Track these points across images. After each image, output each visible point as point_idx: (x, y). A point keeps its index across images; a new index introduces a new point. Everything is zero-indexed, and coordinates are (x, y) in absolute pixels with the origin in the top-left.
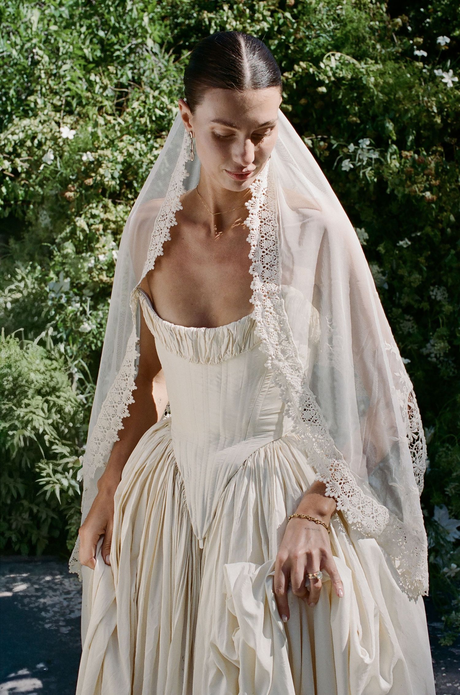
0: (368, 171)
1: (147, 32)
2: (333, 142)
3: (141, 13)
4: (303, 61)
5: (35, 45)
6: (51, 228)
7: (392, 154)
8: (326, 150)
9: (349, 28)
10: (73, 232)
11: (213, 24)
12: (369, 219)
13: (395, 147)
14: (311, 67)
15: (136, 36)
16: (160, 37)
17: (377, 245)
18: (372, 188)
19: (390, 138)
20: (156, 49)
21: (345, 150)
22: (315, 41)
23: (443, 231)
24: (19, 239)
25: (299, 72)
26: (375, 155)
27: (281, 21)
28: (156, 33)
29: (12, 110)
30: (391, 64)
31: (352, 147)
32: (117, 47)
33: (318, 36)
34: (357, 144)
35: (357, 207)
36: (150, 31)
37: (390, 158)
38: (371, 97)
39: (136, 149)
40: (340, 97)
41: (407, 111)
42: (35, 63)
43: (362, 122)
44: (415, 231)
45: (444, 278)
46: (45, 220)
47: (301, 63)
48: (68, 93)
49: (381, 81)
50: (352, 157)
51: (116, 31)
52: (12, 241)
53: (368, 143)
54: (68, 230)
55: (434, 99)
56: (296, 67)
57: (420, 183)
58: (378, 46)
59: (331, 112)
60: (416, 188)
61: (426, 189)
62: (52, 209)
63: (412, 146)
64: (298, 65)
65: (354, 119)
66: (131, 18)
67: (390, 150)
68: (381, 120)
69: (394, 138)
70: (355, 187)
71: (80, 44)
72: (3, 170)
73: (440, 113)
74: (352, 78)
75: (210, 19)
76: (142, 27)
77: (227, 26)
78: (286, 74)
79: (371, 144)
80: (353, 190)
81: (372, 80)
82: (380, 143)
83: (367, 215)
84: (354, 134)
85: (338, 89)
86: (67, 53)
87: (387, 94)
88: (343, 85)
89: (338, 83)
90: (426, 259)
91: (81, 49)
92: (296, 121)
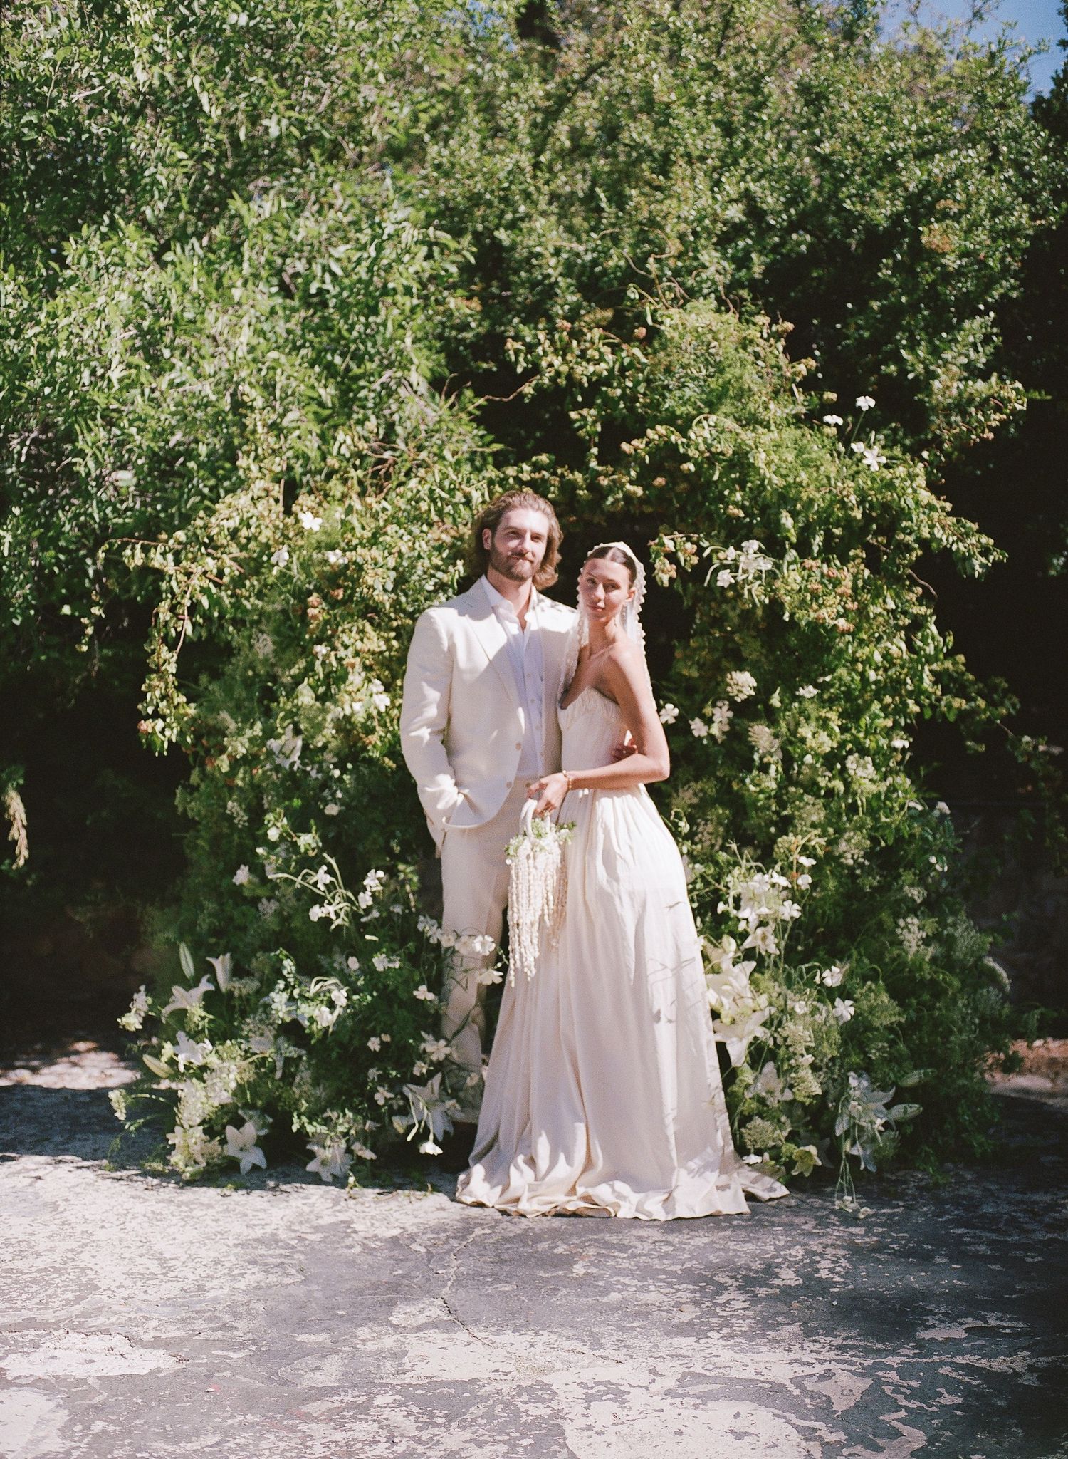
0: (757, 589)
1: (411, 363)
2: (705, 544)
3: (401, 332)
4: (661, 424)
5: (243, 380)
6: (273, 660)
7: (790, 563)
8: (694, 556)
9: (728, 376)
10: (309, 669)
11: (521, 359)
12: (754, 656)
13: (794, 553)
14: (673, 434)
15: (390, 365)
16: (429, 369)
17: (769, 695)
18: (759, 612)
19: (788, 539)
20: (423, 388)
21: (722, 557)
22: (678, 393)
23: (863, 674)
24: (216, 675)
25: (654, 440)
26: (766, 564)
27: (627, 361)
28: (426, 366)
30: (791, 433)
31: (731, 552)
32: (362, 383)
33: (682, 386)
34: (739, 548)
35: (736, 638)
36: (416, 361)
37: (788, 569)
38: (763, 480)
40: (716, 478)
41: (812, 501)
42: (239, 406)
43: (746, 515)
44: (824, 675)
46: (265, 646)
47: (658, 427)
48: (290, 453)
49: (775, 458)
50: (734, 568)
51: (360, 357)
52: (204, 679)
53: (755, 546)
54: (302, 664)
55: (851, 484)
56: (650, 432)
57: (831, 606)
58: (772, 406)
59: (700, 498)
60: (824, 613)
61: (839, 615)
62: (277, 632)
63: (819, 552)
64: (653, 428)
65: (735, 510)
66: (384, 338)
67: (788, 558)
68: (775, 514)
69: (794, 540)
70: (734, 609)
71: (313, 380)
72: (205, 573)
73: (860, 503)
74: (734, 453)
75: (517, 352)
76: (400, 352)
77: (544, 364)
78: (635, 442)
79: (760, 550)
80: (731, 614)
81: (763, 455)
82: (773, 547)
83: (753, 650)
84: (735, 534)
85: (712, 466)
86: (293, 394)
87: (784, 477)
88: (720, 461)
89: (713, 459)
90: (841, 716)
91: (313, 387)
92: (650, 509)
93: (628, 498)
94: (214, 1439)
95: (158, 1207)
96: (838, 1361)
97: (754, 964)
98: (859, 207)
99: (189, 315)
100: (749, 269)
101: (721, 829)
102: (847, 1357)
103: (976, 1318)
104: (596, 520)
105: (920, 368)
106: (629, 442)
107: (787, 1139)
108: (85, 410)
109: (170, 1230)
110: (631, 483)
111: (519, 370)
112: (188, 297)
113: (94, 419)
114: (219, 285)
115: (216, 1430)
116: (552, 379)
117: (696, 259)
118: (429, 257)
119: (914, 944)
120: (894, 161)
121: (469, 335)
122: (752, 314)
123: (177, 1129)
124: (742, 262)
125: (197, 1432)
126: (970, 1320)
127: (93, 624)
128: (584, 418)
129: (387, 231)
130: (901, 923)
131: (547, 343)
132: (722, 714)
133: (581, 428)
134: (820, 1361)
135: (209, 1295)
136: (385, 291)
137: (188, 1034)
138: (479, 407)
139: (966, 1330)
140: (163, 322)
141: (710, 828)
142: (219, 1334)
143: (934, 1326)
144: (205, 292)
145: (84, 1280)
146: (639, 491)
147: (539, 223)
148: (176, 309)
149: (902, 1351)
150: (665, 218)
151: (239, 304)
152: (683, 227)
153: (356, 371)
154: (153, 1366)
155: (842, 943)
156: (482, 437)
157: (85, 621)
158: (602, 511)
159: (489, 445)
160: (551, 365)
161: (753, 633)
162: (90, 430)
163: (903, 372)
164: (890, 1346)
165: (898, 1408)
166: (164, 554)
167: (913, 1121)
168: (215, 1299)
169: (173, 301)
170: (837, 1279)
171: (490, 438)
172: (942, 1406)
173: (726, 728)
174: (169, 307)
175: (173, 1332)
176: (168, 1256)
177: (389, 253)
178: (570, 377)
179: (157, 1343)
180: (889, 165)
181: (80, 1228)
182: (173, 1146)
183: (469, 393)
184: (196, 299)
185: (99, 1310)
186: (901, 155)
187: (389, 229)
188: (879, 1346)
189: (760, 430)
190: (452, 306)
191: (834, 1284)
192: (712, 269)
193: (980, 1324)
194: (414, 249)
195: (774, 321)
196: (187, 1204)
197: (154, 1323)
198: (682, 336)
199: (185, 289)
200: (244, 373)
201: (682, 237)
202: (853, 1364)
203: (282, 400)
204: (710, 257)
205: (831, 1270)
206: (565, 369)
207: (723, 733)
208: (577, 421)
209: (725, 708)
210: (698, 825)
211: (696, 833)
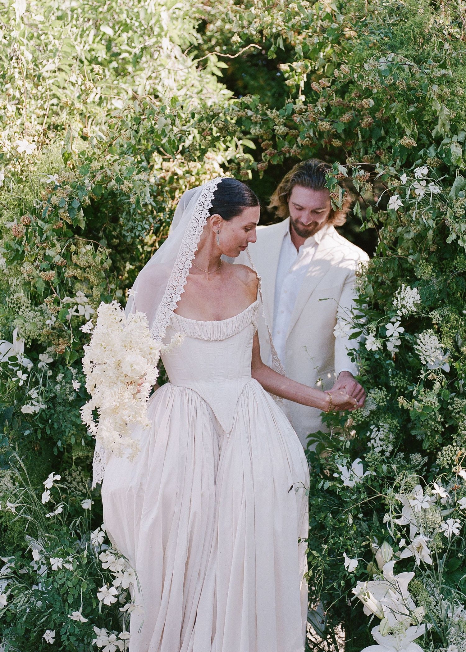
0: (425, 213)
2: (378, 170)
7: (458, 189)
8: (367, 181)
9: (410, 23)
12: (426, 277)
17: (431, 311)
18: (430, 234)
19: (457, 167)
21: (395, 182)
25: (339, 77)
26: (435, 189)
31: (404, 178)
34: (411, 174)
35: (410, 259)
37: (456, 195)
38: (433, 113)
43: (421, 146)
50: (401, 193)
53: (425, 173)
59: (383, 132)
65: (409, 141)
67: (455, 184)
68: (446, 144)
69: (463, 167)
70: (409, 232)
78: (323, 82)
80: (406, 236)
81: (436, 89)
83: (424, 271)
92: (336, 143)
97: (413, 574)
101: (391, 436)
128: (292, 69)
132: (394, 329)
133: (290, 78)
141: (381, 435)
146: (328, 126)
159: (228, 100)
161: (425, 255)
173: (399, 343)
207: (396, 346)
208: (287, 72)
209: (398, 323)
210: (372, 431)
211: (369, 439)
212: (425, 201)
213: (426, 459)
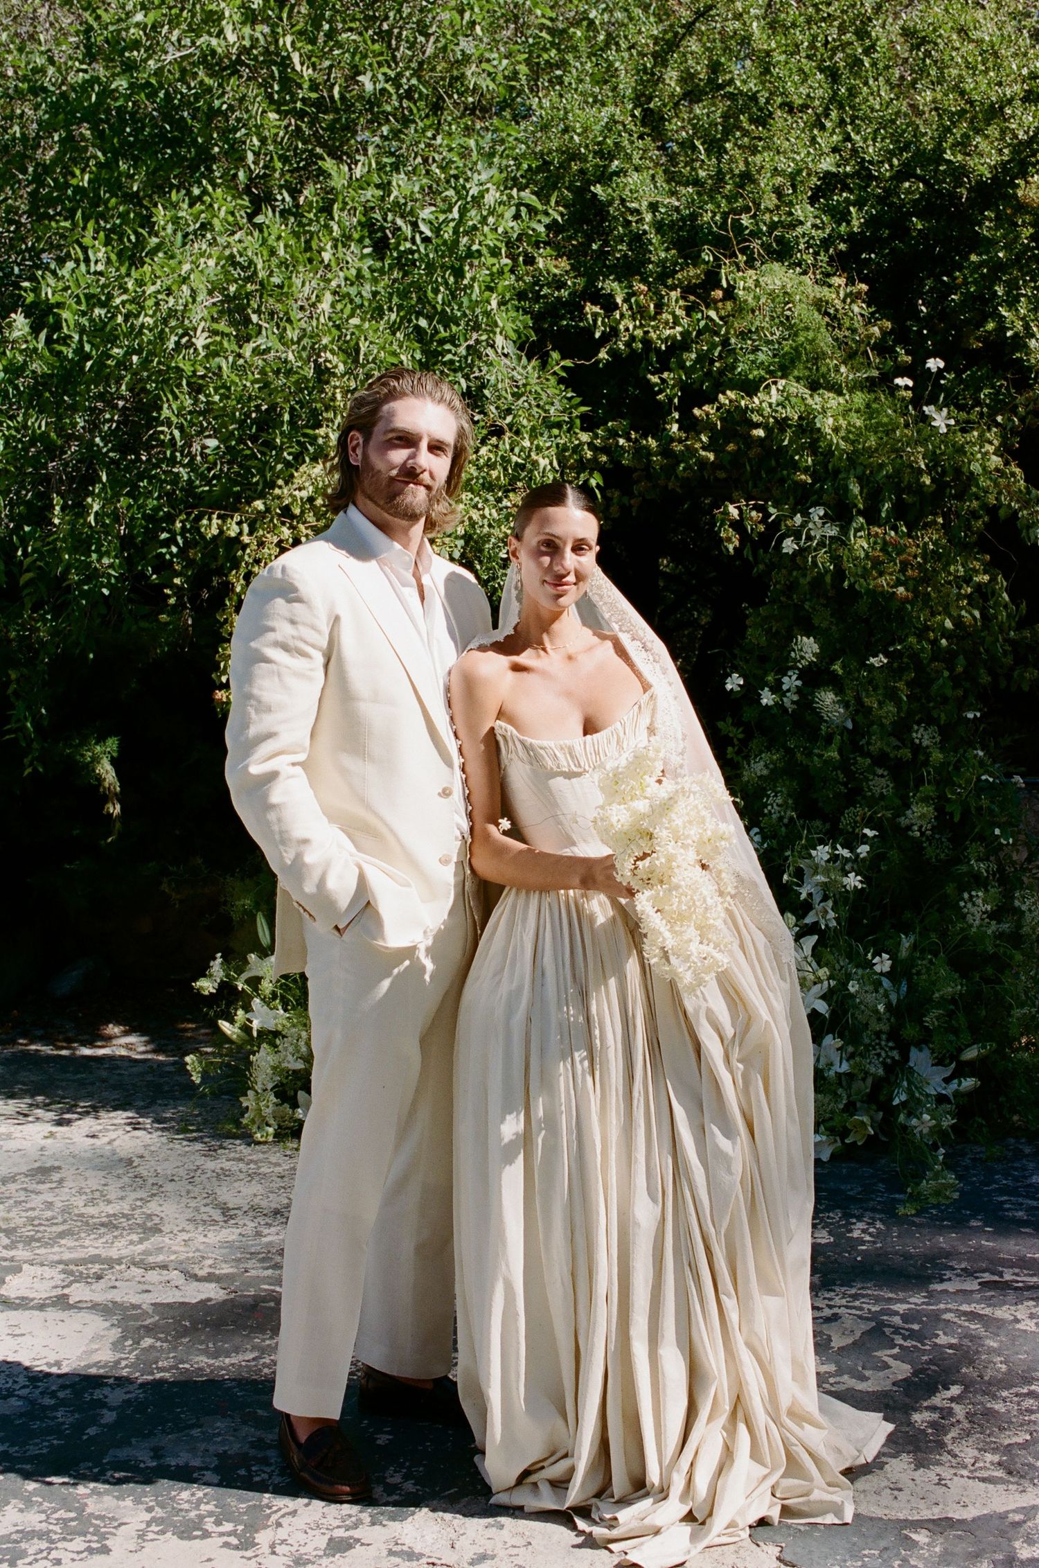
0: (822, 556)
1: (497, 326)
2: (772, 510)
3: (487, 294)
4: (731, 390)
5: (325, 347)
7: (857, 530)
8: (760, 523)
9: (802, 338)
11: (599, 323)
12: (824, 625)
13: (861, 520)
14: (743, 397)
15: (477, 328)
16: (515, 331)
17: (832, 662)
19: (856, 506)
20: (510, 349)
21: (789, 523)
22: (752, 357)
23: (935, 643)
25: (725, 405)
26: (832, 531)
27: (702, 323)
28: (509, 327)
29: (283, 443)
30: (860, 398)
31: (798, 519)
32: (447, 347)
33: (756, 350)
34: (806, 514)
35: (808, 605)
36: (500, 324)
37: (855, 536)
38: (829, 447)
39: (483, 517)
40: (786, 443)
41: (882, 466)
42: (323, 373)
44: (893, 644)
45: (935, 714)
47: (728, 393)
49: (843, 423)
50: (797, 535)
51: (447, 320)
53: (822, 513)
55: (920, 449)
56: (721, 397)
57: (891, 574)
58: (843, 369)
59: (773, 463)
60: (882, 581)
61: (899, 583)
63: (888, 517)
64: (724, 394)
65: (803, 477)
66: (471, 301)
67: (855, 525)
68: (844, 479)
69: (861, 506)
71: (395, 347)
72: (281, 541)
73: (930, 470)
74: (800, 418)
75: (595, 315)
76: (487, 314)
77: (622, 327)
78: (706, 408)
79: (826, 515)
80: (802, 581)
81: (831, 421)
82: (841, 513)
83: (822, 618)
84: (803, 500)
85: (783, 431)
86: (374, 361)
87: (853, 443)
88: (790, 426)
89: (783, 424)
90: (908, 684)
91: (394, 354)
92: (721, 475)
93: (703, 463)
94: (251, 1356)
95: (227, 1165)
96: (847, 1307)
97: (816, 937)
98: (960, 157)
99: (276, 280)
100: (849, 223)
101: (790, 801)
102: (857, 1303)
103: (993, 1273)
104: (670, 485)
105: (1019, 325)
106: (700, 408)
107: (843, 1111)
108: (169, 378)
109: (236, 1184)
110: (704, 448)
111: (597, 335)
112: (274, 261)
113: (179, 386)
114: (308, 248)
115: (253, 1349)
116: (628, 344)
117: (790, 214)
118: (517, 217)
119: (978, 916)
120: (1002, 108)
121: (564, 293)
122: (828, 275)
123: (250, 1093)
124: (841, 216)
125: (237, 1350)
126: (986, 1275)
127: (174, 594)
128: (663, 381)
129: (471, 193)
130: (966, 896)
131: (625, 307)
132: (791, 681)
133: (660, 391)
134: (830, 1307)
135: (264, 1240)
136: (470, 254)
137: (263, 1000)
138: (564, 368)
139: (980, 1284)
140: (249, 287)
141: (779, 800)
142: (270, 1272)
143: (950, 1279)
144: (292, 256)
145: (149, 1224)
146: (711, 456)
147: (634, 178)
148: (262, 274)
149: (912, 1300)
150: (759, 172)
151: (328, 267)
152: (779, 180)
153: (443, 334)
154: (203, 1296)
155: (908, 915)
156: (570, 399)
157: (168, 591)
158: (677, 476)
159: (576, 407)
160: (627, 329)
161: (822, 601)
162: (176, 398)
163: (1001, 328)
164: (901, 1295)
165: (893, 1346)
166: (239, 523)
167: (970, 1094)
168: (270, 1243)
169: (260, 266)
170: (868, 1238)
171: (578, 400)
172: (936, 1344)
173: (795, 698)
174: (255, 273)
175: (226, 1269)
176: (231, 1206)
177: (474, 216)
178: (646, 342)
179: (210, 1278)
180: (995, 112)
181: (151, 1181)
182: (247, 1108)
183: (555, 355)
184: (283, 264)
185: (159, 1250)
186: (1010, 102)
187: (474, 191)
188: (891, 1295)
189: (828, 394)
190: (541, 265)
191: (863, 1242)
192: (809, 224)
193: (996, 1278)
194: (500, 209)
195: (850, 281)
196: (256, 1162)
197: (210, 1262)
198: (757, 298)
199: (273, 252)
200: (325, 341)
201: (778, 192)
202: (861, 1309)
203: (363, 366)
204: (804, 211)
205: (864, 1231)
206: (639, 333)
207: (793, 702)
208: (657, 384)
209: (794, 677)
210: (768, 797)
211: (766, 805)
212: (822, 544)
213: (828, 826)
